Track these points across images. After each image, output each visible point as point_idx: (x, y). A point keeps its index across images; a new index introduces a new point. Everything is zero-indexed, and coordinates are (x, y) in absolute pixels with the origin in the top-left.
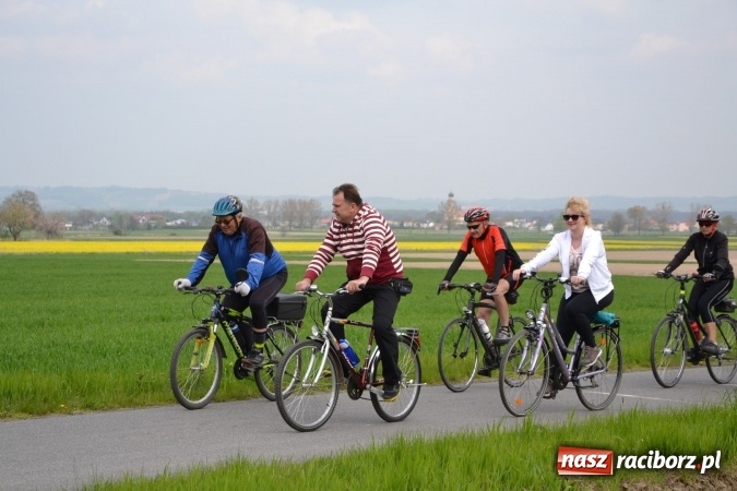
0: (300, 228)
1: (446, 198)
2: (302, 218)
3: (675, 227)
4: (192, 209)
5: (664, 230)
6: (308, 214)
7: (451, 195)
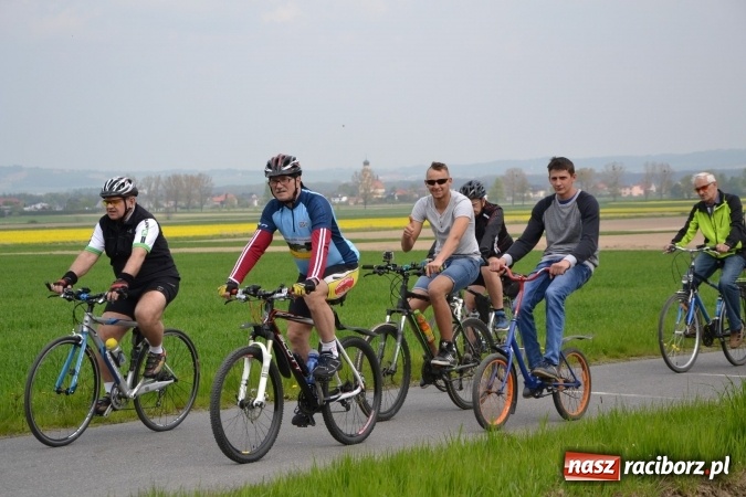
0: (188, 208)
1: (361, 167)
2: (189, 197)
3: (628, 191)
4: (55, 190)
5: (615, 195)
6: (196, 192)
7: (366, 163)
